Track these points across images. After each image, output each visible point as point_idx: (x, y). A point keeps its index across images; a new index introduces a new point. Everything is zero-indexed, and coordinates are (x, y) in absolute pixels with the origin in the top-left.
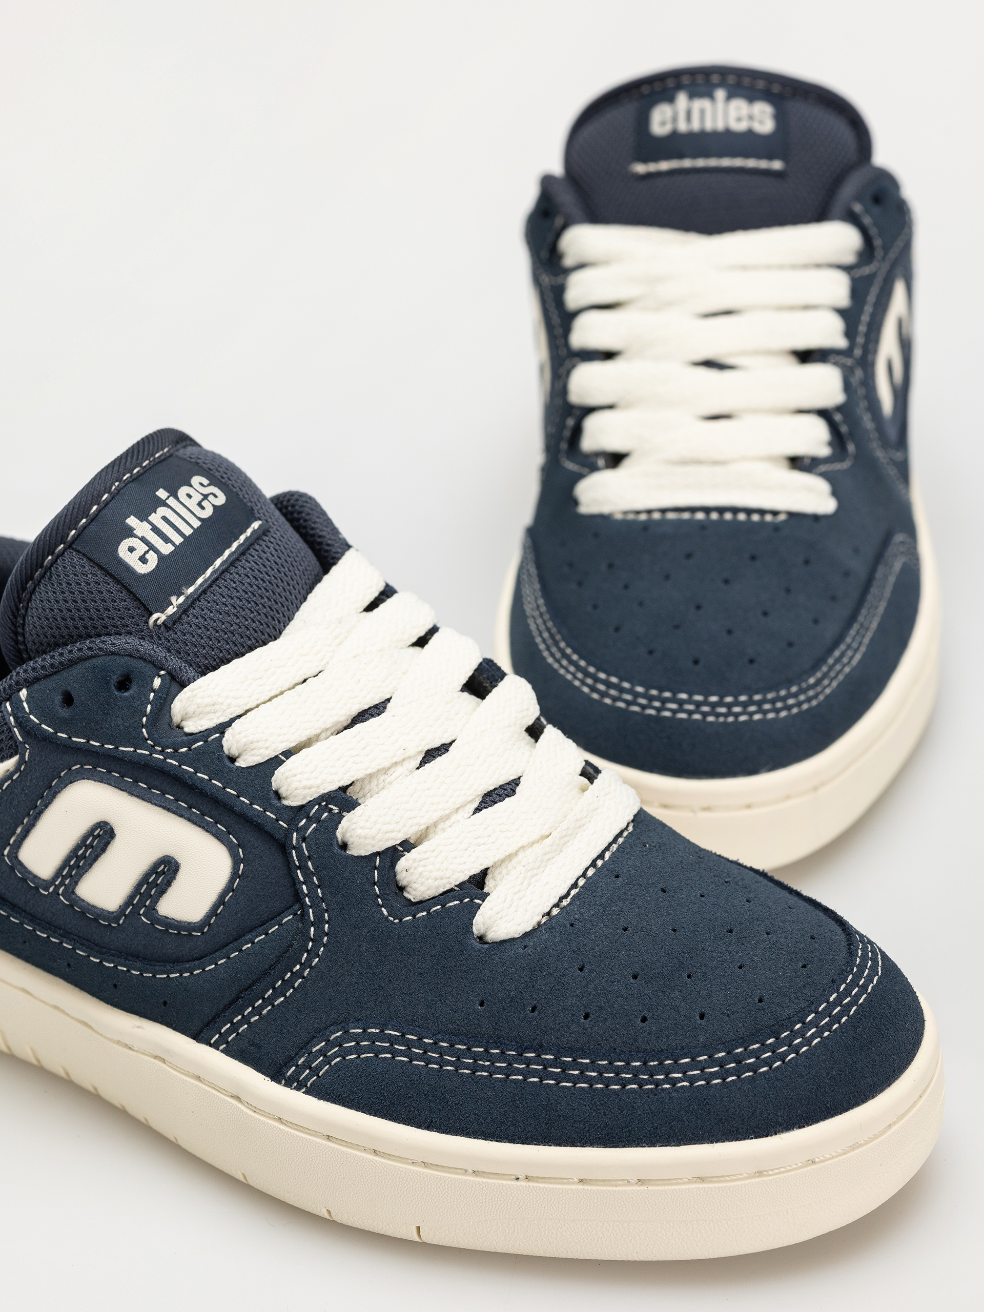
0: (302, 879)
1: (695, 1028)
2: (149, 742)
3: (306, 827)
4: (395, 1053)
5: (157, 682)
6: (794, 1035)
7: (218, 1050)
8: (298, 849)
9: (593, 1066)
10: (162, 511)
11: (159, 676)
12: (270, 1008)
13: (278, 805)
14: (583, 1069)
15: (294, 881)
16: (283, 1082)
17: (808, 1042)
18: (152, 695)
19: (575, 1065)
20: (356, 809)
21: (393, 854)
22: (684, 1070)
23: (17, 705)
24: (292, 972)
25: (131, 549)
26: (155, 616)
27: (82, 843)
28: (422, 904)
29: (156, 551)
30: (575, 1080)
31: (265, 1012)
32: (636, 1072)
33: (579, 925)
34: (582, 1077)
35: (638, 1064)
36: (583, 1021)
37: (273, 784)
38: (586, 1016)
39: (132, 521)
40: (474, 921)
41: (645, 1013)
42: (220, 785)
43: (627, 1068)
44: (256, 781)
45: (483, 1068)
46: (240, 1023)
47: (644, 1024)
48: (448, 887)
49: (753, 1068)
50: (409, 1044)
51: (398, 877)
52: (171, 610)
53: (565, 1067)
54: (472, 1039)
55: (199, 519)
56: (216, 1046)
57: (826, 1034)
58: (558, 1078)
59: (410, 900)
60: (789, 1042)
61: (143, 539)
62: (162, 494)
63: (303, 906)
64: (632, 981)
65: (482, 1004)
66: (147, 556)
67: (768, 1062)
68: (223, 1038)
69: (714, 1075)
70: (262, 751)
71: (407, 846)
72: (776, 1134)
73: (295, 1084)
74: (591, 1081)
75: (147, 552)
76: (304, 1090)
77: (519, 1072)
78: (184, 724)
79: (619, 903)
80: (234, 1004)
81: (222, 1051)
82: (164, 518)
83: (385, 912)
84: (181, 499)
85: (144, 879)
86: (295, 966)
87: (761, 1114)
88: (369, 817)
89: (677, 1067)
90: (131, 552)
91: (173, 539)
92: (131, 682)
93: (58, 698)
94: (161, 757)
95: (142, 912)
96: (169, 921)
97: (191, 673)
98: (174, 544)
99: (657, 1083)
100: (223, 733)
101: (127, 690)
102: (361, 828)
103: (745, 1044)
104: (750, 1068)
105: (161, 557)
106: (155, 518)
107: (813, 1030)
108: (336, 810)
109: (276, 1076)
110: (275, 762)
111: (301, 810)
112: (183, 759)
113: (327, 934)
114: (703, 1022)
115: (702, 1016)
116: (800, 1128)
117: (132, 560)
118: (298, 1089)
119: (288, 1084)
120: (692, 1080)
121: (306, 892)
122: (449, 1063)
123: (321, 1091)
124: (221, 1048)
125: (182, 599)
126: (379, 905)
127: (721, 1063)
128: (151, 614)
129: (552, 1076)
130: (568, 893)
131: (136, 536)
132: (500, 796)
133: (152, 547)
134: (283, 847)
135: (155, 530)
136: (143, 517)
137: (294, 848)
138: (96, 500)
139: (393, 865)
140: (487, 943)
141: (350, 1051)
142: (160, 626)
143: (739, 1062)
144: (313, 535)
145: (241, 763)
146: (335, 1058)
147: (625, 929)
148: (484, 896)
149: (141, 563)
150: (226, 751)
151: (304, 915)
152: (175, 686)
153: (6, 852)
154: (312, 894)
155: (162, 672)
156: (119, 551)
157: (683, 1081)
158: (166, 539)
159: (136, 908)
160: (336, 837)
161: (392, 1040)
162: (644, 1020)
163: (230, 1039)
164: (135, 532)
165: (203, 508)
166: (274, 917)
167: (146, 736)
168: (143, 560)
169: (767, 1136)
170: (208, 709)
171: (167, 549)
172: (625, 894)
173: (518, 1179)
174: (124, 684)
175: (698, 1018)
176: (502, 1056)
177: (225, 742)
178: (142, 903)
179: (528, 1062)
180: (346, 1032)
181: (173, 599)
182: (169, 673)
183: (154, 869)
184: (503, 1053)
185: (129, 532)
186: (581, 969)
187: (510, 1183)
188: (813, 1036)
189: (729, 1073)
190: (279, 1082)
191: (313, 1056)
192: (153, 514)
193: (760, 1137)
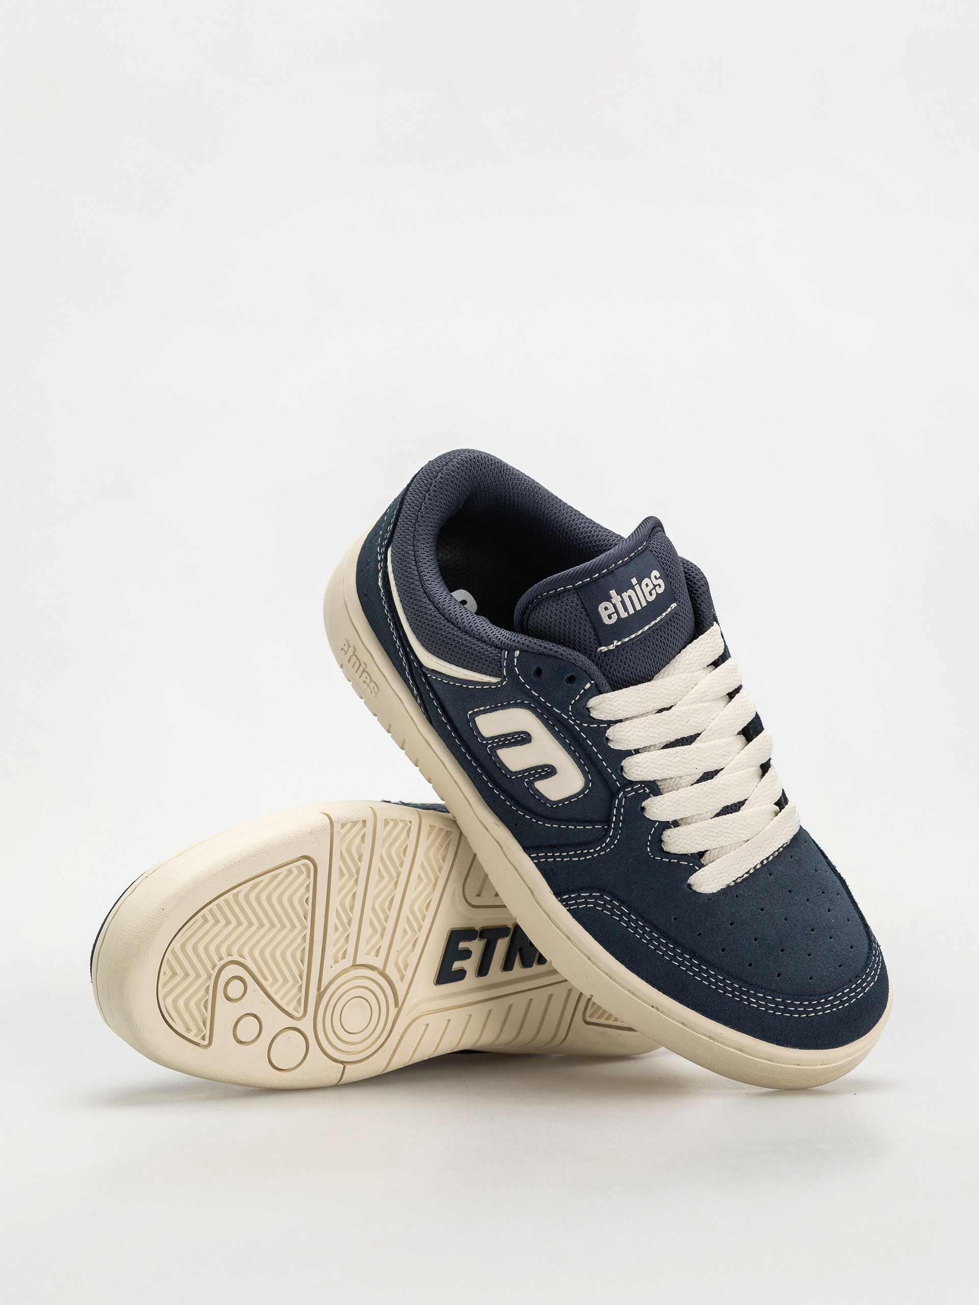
0: (615, 813)
1: (773, 980)
2: (570, 713)
3: (629, 792)
4: (621, 919)
5: (588, 686)
6: (819, 1004)
7: (533, 861)
8: (620, 801)
9: (715, 976)
10: (630, 592)
11: (590, 683)
12: (569, 859)
13: (620, 774)
14: (710, 975)
15: (611, 812)
16: (559, 899)
17: (824, 1010)
18: (583, 691)
19: (706, 971)
20: (658, 797)
21: (666, 825)
22: (758, 999)
23: (511, 657)
24: (588, 851)
25: (606, 609)
26: (602, 648)
27: (512, 734)
28: (668, 854)
29: (618, 614)
30: (703, 978)
31: (565, 859)
32: (734, 989)
33: (740, 898)
34: (707, 979)
35: (737, 986)
36: (720, 951)
37: (622, 763)
38: (723, 950)
39: (613, 593)
40: (690, 878)
41: (752, 962)
42: (596, 751)
43: (731, 985)
44: (615, 758)
45: (661, 951)
46: (550, 857)
47: (749, 967)
48: (685, 853)
49: (791, 1012)
50: (630, 920)
51: (663, 836)
52: (611, 647)
53: (701, 970)
54: (663, 934)
55: (646, 601)
56: (533, 859)
57: (835, 1009)
58: (695, 973)
59: (663, 849)
60: (814, 1006)
61: (614, 605)
62: (634, 581)
63: (609, 826)
64: (753, 941)
65: (675, 919)
66: (612, 616)
67: (800, 1013)
68: (538, 858)
69: (771, 1008)
70: (625, 745)
71: (676, 824)
72: (787, 1047)
73: (565, 903)
74: (711, 983)
75: (613, 613)
76: (568, 908)
77: (678, 961)
78: (591, 710)
79: (765, 893)
80: (553, 847)
81: (534, 863)
82: (630, 597)
83: (649, 850)
84: (642, 587)
85: (535, 768)
86: (591, 849)
87: (785, 1035)
88: (663, 804)
89: (755, 996)
90: (605, 610)
91: (629, 610)
92: (574, 681)
93: (534, 668)
94: (573, 723)
95: (526, 780)
96: (538, 792)
97: (608, 687)
98: (628, 613)
99: (742, 999)
100: (609, 726)
101: (571, 683)
102: (656, 809)
103: (793, 999)
104: (790, 1012)
105: (619, 618)
106: (625, 595)
107: (829, 1005)
108: (648, 791)
109: (557, 894)
110: (629, 753)
111: (631, 783)
112: (583, 729)
113: (614, 845)
114: (778, 979)
115: (779, 975)
116: (800, 1048)
117: (604, 614)
118: (565, 906)
119: (561, 901)
120: (760, 1005)
121: (614, 820)
122: (646, 939)
123: (576, 914)
124: (535, 861)
125: (620, 643)
126: (647, 845)
127: (777, 1004)
128: (601, 646)
129: (693, 971)
130: (743, 876)
131: (612, 603)
132: (732, 809)
133: (617, 612)
134: (614, 795)
135: (623, 602)
136: (619, 593)
137: (618, 799)
138: (599, 571)
139: (664, 830)
140: (691, 889)
141: (600, 905)
142: (602, 653)
143: (786, 1007)
144: (698, 608)
145: (611, 745)
146: (591, 904)
147: (762, 910)
148: (701, 866)
149: (608, 618)
150: (606, 735)
151: (608, 830)
152: (595, 691)
153: (470, 712)
154: (616, 823)
155: (593, 682)
156: (599, 607)
157: (755, 1004)
158: (626, 610)
159: (524, 777)
160: (641, 803)
161: (623, 913)
162: (750, 965)
163: (541, 860)
164: (612, 599)
165: (651, 594)
166: (592, 822)
167: (570, 710)
168: (610, 617)
169: (782, 1046)
170: (607, 711)
171: (624, 615)
172: (770, 888)
173: (653, 1007)
174: (571, 679)
175: (777, 975)
176: (673, 950)
177: (608, 731)
178: (528, 777)
179: (685, 959)
180: (602, 895)
181: (615, 642)
182: (596, 684)
183: (542, 767)
184: (674, 948)
185: (609, 599)
186: (731, 924)
187: (648, 1007)
188: (828, 1008)
189: (779, 1010)
190: (557, 898)
191: (579, 897)
192: (625, 593)
193: (779, 1045)
